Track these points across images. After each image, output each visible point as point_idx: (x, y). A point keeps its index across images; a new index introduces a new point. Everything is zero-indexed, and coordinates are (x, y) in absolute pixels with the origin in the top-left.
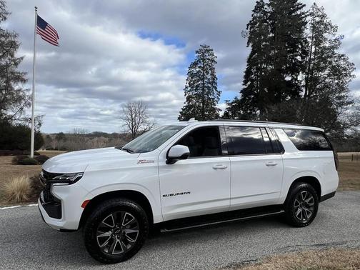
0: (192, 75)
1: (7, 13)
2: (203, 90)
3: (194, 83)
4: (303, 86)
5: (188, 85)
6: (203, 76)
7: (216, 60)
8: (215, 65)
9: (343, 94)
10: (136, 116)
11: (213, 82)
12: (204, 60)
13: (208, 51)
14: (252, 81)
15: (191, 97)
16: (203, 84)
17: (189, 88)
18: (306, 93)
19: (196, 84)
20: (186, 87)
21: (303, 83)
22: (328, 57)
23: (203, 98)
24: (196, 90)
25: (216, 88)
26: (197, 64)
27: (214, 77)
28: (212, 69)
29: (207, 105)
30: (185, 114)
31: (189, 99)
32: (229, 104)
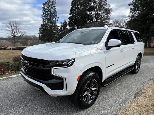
0: (45, 9)
2: (50, 16)
3: (46, 13)
4: (94, 17)
6: (50, 9)
7: (56, 2)
8: (55, 5)
9: (108, 21)
10: (14, 29)
11: (55, 13)
12: (50, 1)
14: (74, 13)
15: (45, 20)
16: (50, 13)
17: (43, 15)
18: (95, 20)
19: (47, 14)
21: (94, 15)
22: (104, 5)
23: (51, 20)
24: (47, 16)
25: (56, 16)
26: (47, 3)
27: (55, 11)
28: (54, 7)
29: (53, 24)
30: (42, 28)
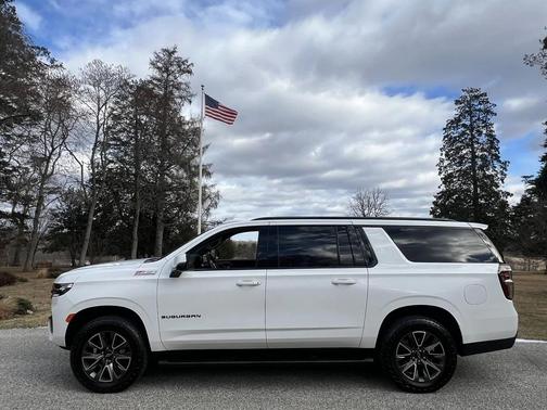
0: (450, 140)
1: (191, 96)
5: (444, 157)
6: (471, 139)
7: (494, 110)
8: (492, 119)
11: (492, 147)
12: (470, 113)
13: (477, 97)
15: (452, 176)
16: (473, 152)
20: (442, 161)
24: (460, 163)
25: (497, 158)
26: (460, 121)
27: (492, 139)
28: (487, 126)
30: (442, 205)
31: (447, 180)
32: (531, 182)
